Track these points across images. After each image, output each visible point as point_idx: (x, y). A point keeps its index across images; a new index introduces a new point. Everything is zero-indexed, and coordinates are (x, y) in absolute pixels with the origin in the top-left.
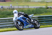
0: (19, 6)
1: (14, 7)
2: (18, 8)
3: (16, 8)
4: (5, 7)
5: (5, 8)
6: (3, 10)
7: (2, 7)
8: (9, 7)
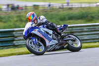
0: (81, 3)
1: (72, 5)
2: (80, 6)
3: (77, 6)
4: (54, 5)
7: (50, 5)
8: (63, 6)
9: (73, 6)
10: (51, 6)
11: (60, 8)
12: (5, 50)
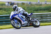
5: (33, 4)
6: (31, 6)
8: (37, 3)
9: (42, 4)
10: (31, 3)
11: (35, 4)
12: (7, 25)
